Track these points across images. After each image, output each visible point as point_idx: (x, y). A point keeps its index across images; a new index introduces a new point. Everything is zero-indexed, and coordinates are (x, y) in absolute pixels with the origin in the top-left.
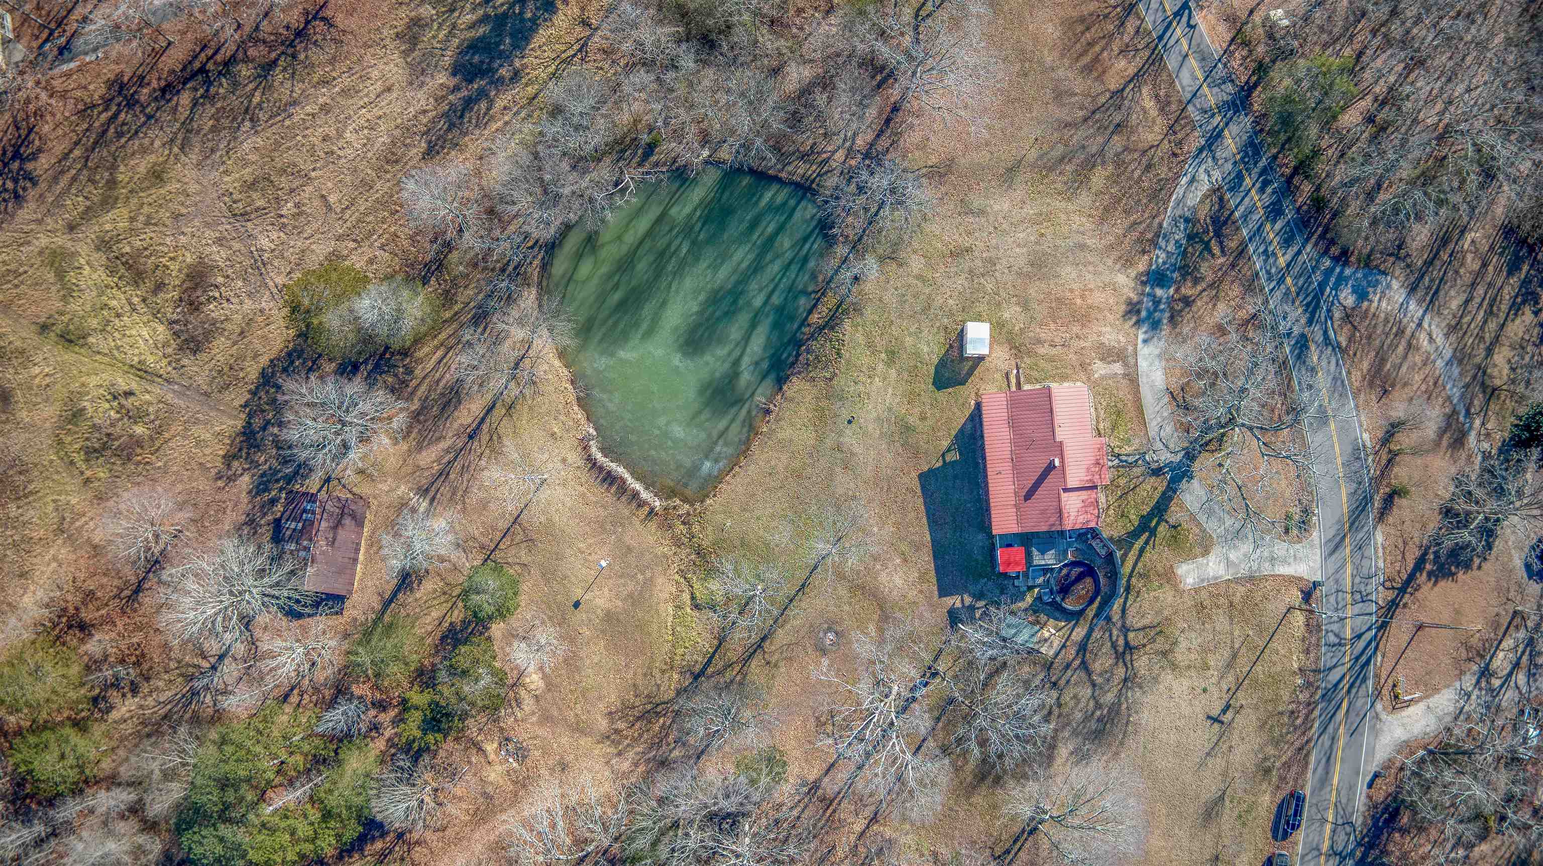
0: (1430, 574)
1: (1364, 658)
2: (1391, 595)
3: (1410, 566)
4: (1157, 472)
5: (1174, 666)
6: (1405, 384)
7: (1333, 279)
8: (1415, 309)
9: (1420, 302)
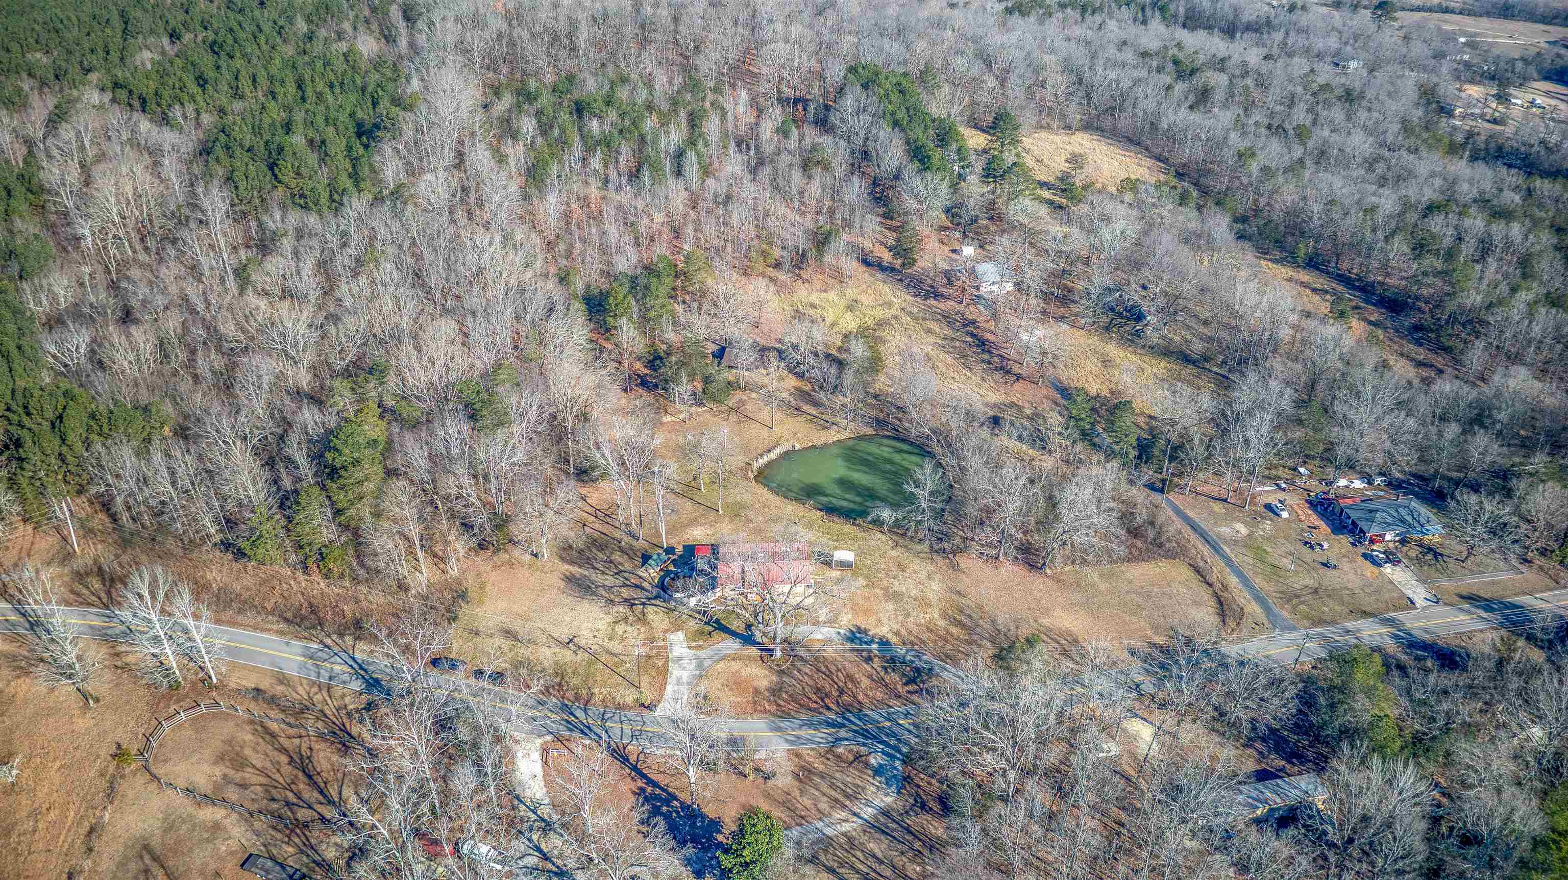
0: (642, 790)
1: (587, 731)
2: (633, 759)
3: (654, 777)
4: (749, 626)
5: (616, 622)
6: (801, 791)
7: (890, 751)
8: (868, 812)
9: (875, 817)
